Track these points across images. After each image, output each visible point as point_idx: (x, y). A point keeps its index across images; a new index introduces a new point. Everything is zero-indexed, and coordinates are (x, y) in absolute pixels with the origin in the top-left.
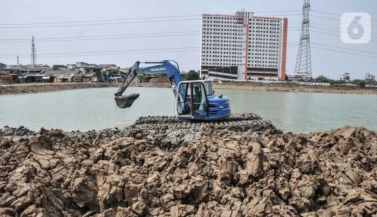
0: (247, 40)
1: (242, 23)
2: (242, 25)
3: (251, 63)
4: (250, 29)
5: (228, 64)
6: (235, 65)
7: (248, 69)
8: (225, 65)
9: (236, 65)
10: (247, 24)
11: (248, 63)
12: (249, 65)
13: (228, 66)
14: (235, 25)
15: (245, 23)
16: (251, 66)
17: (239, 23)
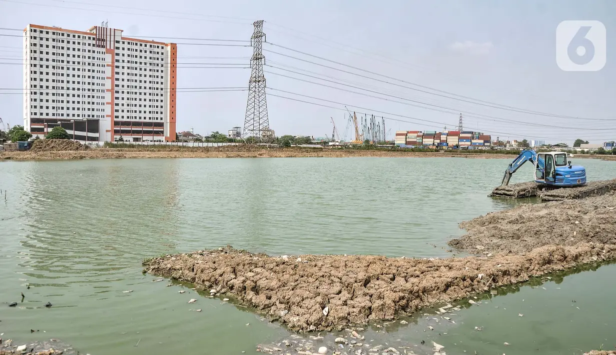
0: (113, 76)
1: (103, 47)
2: (104, 50)
3: (120, 114)
4: (117, 58)
5: (81, 116)
6: (93, 116)
7: (116, 124)
8: (76, 118)
9: (95, 118)
10: (112, 48)
11: (116, 114)
12: (117, 117)
13: (81, 118)
14: (91, 48)
15: (108, 47)
16: (120, 119)
17: (99, 46)
